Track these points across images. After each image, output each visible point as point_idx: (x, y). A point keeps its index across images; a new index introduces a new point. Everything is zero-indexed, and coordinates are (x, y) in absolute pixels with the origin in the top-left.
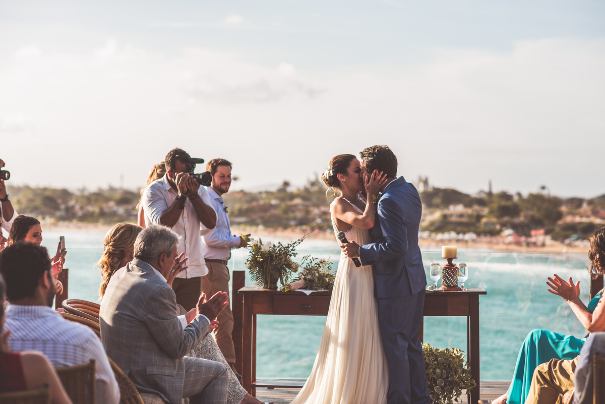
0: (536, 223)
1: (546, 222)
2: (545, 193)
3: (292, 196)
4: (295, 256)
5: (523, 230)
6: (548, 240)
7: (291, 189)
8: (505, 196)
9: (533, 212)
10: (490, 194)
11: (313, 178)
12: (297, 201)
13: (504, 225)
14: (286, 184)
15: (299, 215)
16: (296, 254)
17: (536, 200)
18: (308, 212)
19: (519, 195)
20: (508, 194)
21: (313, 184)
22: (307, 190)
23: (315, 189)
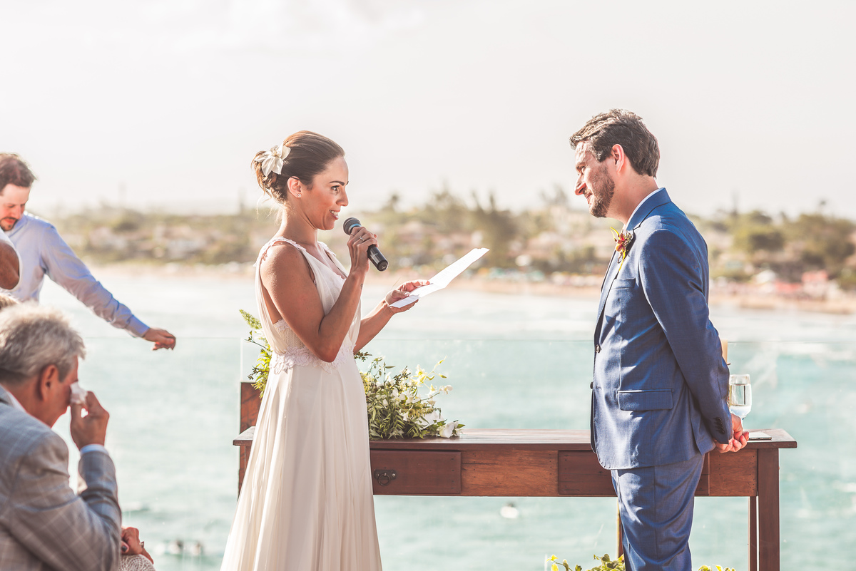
0: (812, 261)
1: (828, 260)
2: (827, 212)
3: (404, 219)
4: (363, 359)
5: (790, 273)
6: (833, 290)
7: (404, 207)
8: (760, 218)
9: (808, 245)
10: (735, 214)
11: (439, 190)
12: (414, 227)
13: (759, 266)
14: (395, 198)
15: (417, 249)
16: (366, 354)
17: (813, 223)
18: (430, 245)
19: (784, 216)
20: (765, 215)
21: (440, 198)
22: (429, 209)
23: (443, 206)
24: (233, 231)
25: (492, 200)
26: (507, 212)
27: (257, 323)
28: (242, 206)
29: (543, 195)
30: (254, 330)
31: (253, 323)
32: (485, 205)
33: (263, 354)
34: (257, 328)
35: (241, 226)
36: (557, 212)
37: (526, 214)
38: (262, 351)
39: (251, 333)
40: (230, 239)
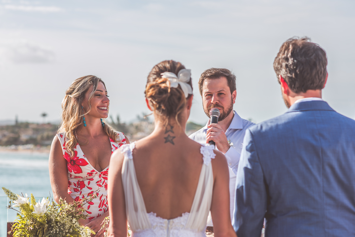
24: (13, 132)
25: (118, 119)
26: (124, 124)
27: (14, 196)
28: (17, 121)
29: (138, 117)
30: (12, 201)
31: (11, 196)
32: (115, 121)
33: (18, 217)
34: (14, 199)
35: (17, 130)
36: (144, 124)
37: (131, 125)
38: (18, 214)
39: (10, 202)
40: (12, 135)
